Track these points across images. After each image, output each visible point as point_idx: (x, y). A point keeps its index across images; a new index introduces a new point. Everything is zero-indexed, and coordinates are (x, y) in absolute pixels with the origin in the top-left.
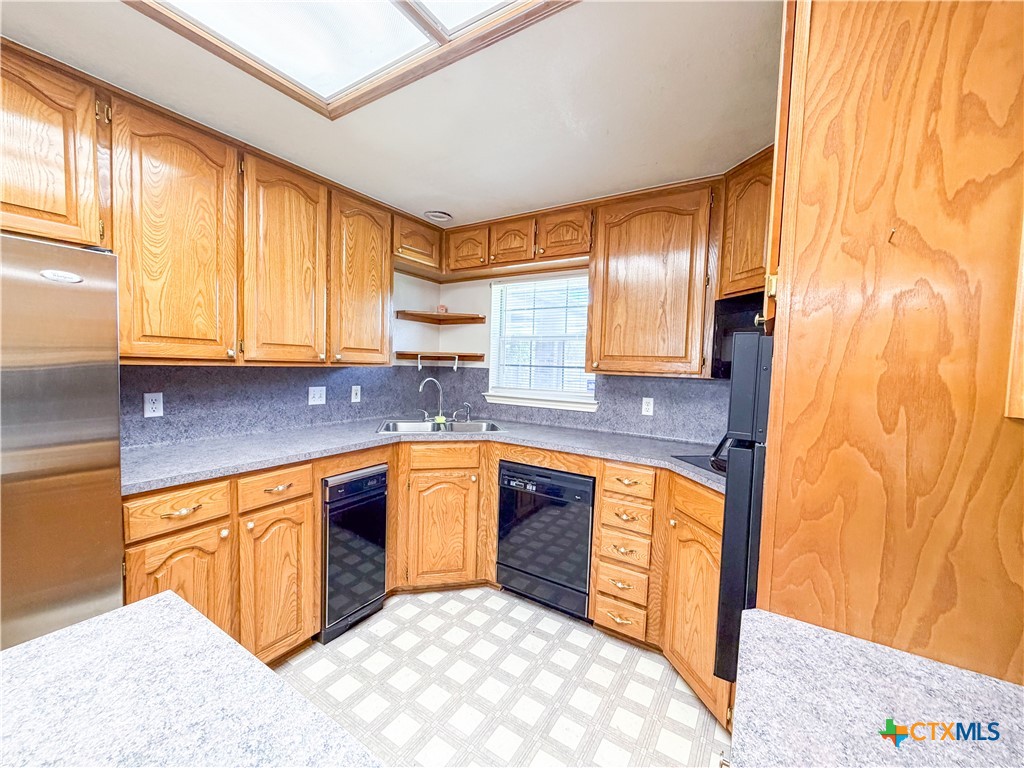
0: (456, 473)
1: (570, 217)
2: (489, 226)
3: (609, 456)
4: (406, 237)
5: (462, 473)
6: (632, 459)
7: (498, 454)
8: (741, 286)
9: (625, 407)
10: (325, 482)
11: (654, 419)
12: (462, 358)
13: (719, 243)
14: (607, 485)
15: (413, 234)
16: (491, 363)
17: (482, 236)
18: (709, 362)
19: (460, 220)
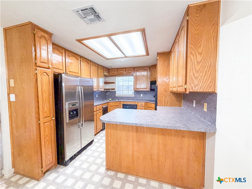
0: (116, 106)
1: (131, 69)
2: (117, 69)
3: (139, 101)
4: (105, 70)
5: (117, 106)
6: (142, 101)
7: (122, 103)
8: (153, 80)
9: (138, 96)
10: (103, 107)
11: (142, 97)
12: (112, 89)
13: (150, 71)
14: (139, 105)
15: (106, 70)
16: (116, 90)
17: (116, 70)
18: (150, 89)
19: (113, 67)
